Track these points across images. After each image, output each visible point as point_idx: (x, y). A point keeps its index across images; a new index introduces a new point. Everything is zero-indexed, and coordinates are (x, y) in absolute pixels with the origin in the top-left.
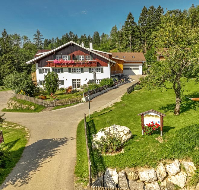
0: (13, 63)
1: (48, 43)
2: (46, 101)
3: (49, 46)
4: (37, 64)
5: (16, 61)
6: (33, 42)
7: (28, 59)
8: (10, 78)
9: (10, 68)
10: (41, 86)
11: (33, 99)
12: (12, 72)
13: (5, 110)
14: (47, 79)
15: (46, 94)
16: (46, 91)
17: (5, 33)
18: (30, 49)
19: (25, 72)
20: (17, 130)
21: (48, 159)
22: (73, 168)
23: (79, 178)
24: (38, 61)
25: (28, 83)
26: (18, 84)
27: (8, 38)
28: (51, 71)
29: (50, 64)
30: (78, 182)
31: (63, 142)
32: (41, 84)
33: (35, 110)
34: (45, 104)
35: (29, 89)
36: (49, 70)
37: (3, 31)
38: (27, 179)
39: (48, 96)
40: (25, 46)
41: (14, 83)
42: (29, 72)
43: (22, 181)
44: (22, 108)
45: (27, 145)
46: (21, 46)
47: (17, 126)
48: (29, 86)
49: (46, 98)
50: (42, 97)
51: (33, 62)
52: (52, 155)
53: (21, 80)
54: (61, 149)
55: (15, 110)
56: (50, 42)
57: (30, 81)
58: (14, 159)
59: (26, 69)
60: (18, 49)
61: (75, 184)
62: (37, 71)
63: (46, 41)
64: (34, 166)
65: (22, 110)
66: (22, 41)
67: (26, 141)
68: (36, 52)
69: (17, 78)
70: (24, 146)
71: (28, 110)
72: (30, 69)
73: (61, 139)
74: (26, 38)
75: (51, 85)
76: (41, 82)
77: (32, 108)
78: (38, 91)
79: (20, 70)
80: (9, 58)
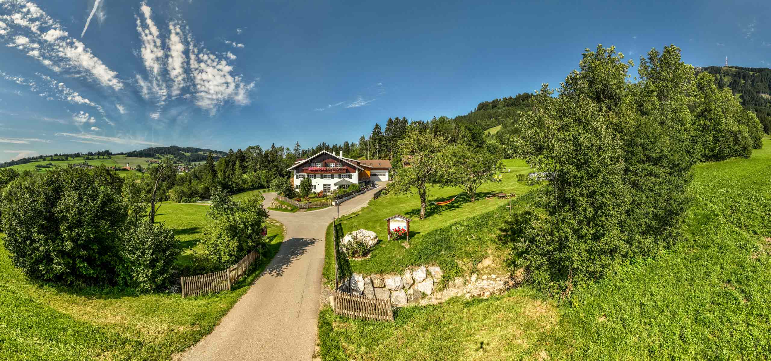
0: (277, 170)
1: (304, 153)
2: (301, 203)
3: (305, 156)
4: (295, 171)
5: (280, 169)
6: (293, 152)
7: (289, 166)
8: (275, 182)
9: (275, 174)
10: (297, 190)
11: (290, 200)
12: (276, 177)
13: (269, 208)
14: (303, 183)
15: (301, 197)
16: (301, 194)
17: (273, 146)
18: (291, 158)
19: (286, 177)
20: (277, 226)
21: (299, 257)
22: (321, 269)
23: (326, 280)
24: (296, 168)
25: (287, 186)
26: (280, 187)
27: (275, 150)
28: (306, 176)
29: (305, 171)
30: (325, 284)
31: (312, 242)
32: (297, 188)
33: (292, 211)
34: (300, 206)
35: (288, 192)
36: (305, 175)
37: (272, 144)
38: (281, 272)
39: (302, 199)
40: (287, 156)
41: (277, 186)
42: (289, 177)
43: (277, 272)
44: (281, 208)
45: (284, 241)
46: (284, 157)
47: (277, 222)
48: (288, 189)
49: (300, 201)
50: (298, 200)
51: (292, 169)
52: (302, 254)
53: (282, 184)
54: (310, 248)
55: (276, 209)
56: (306, 152)
57: (289, 185)
58: (273, 252)
59: (286, 175)
60: (282, 158)
61: (322, 286)
62: (295, 176)
63: (303, 151)
64: (287, 262)
65: (281, 209)
66: (285, 152)
67: (283, 237)
68: (295, 161)
69: (279, 182)
70: (281, 241)
71: (286, 210)
72: (289, 175)
73: (310, 240)
74: (288, 149)
75: (305, 189)
76: (297, 186)
77: (289, 208)
78: (295, 194)
79: (282, 175)
80: (275, 166)
